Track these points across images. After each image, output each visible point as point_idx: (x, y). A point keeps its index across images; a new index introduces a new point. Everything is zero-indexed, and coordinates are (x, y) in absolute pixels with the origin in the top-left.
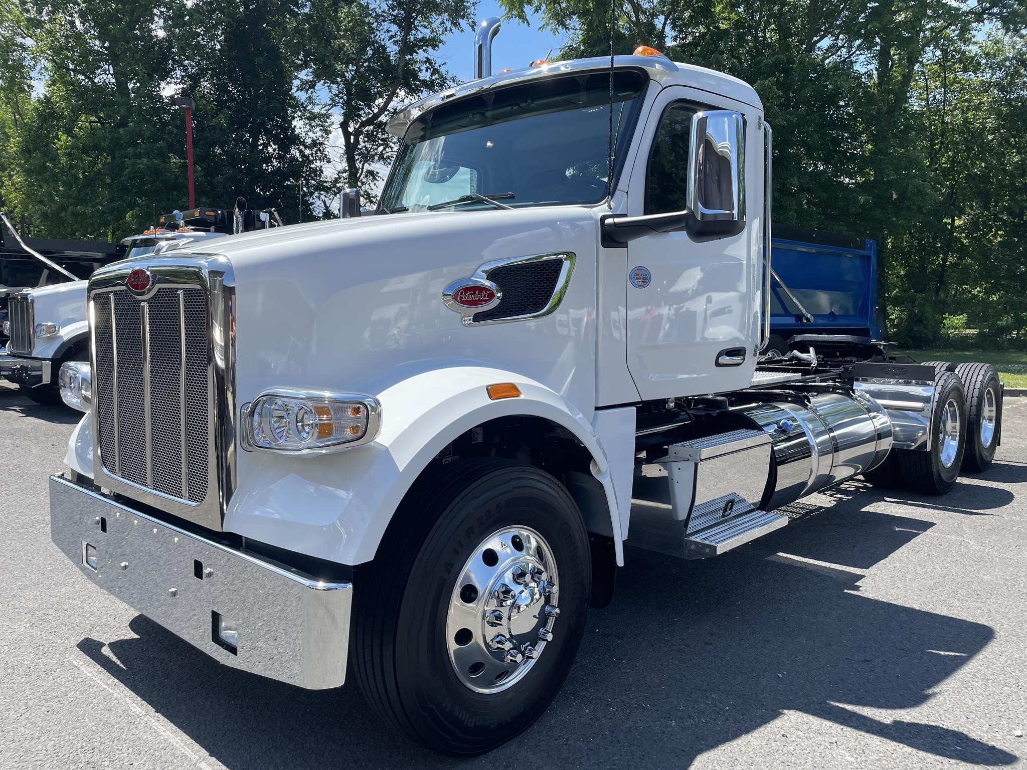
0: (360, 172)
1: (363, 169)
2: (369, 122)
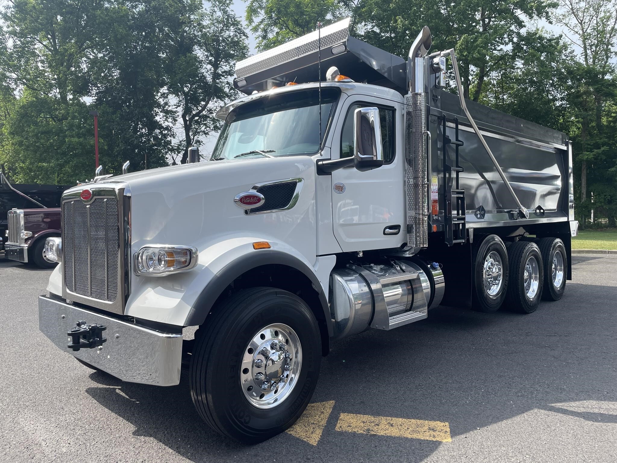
0: (192, 141)
1: (193, 139)
2: (197, 115)
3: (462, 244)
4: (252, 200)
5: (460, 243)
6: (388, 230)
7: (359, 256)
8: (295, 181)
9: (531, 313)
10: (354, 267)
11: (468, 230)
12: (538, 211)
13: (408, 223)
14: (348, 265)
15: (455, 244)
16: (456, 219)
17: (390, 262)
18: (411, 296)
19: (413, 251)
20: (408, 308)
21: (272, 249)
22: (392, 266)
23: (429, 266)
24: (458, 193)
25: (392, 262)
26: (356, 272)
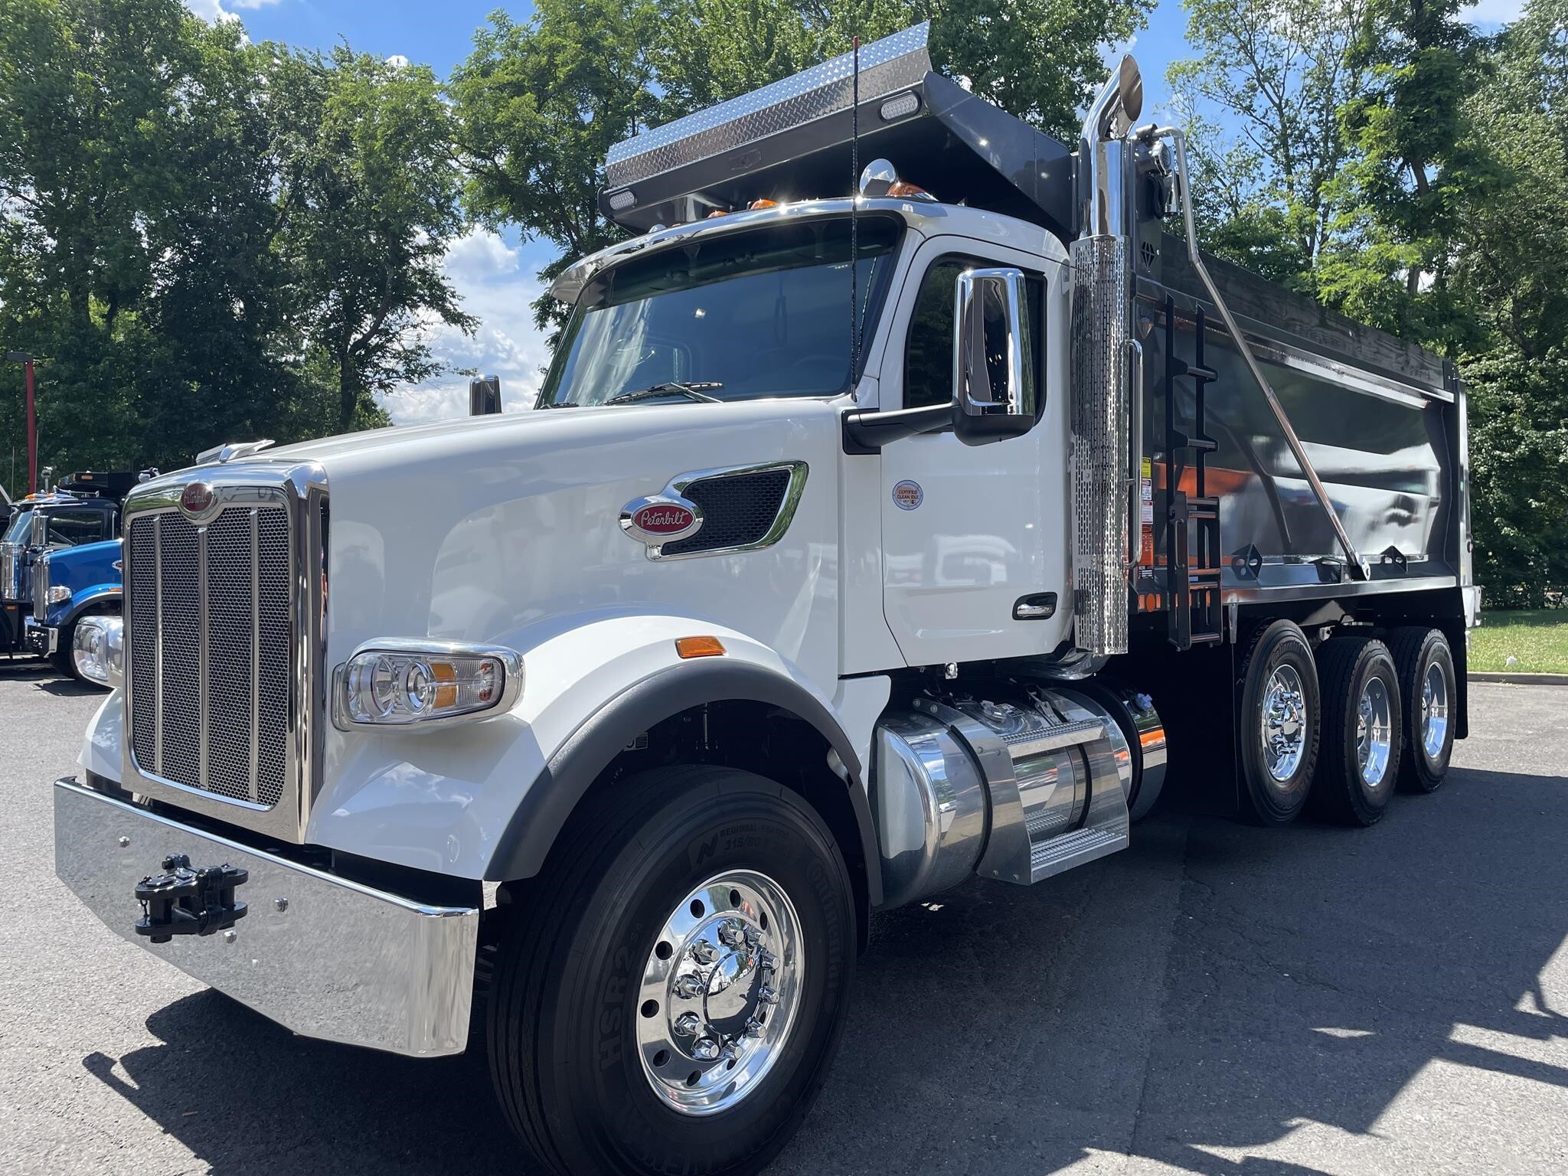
3: (1211, 646)
4: (667, 520)
5: (1205, 644)
6: (1025, 609)
7: (948, 677)
8: (783, 467)
9: (1373, 823)
10: (934, 709)
11: (1226, 608)
12: (1389, 561)
13: (1076, 587)
14: (917, 703)
15: (1195, 645)
16: (1196, 579)
17: (1028, 695)
18: (1084, 786)
19: (1088, 664)
20: (1076, 819)
21: (726, 656)
22: (1031, 705)
23: (1126, 703)
24: (1201, 508)
25: (1033, 694)
26: (938, 721)
